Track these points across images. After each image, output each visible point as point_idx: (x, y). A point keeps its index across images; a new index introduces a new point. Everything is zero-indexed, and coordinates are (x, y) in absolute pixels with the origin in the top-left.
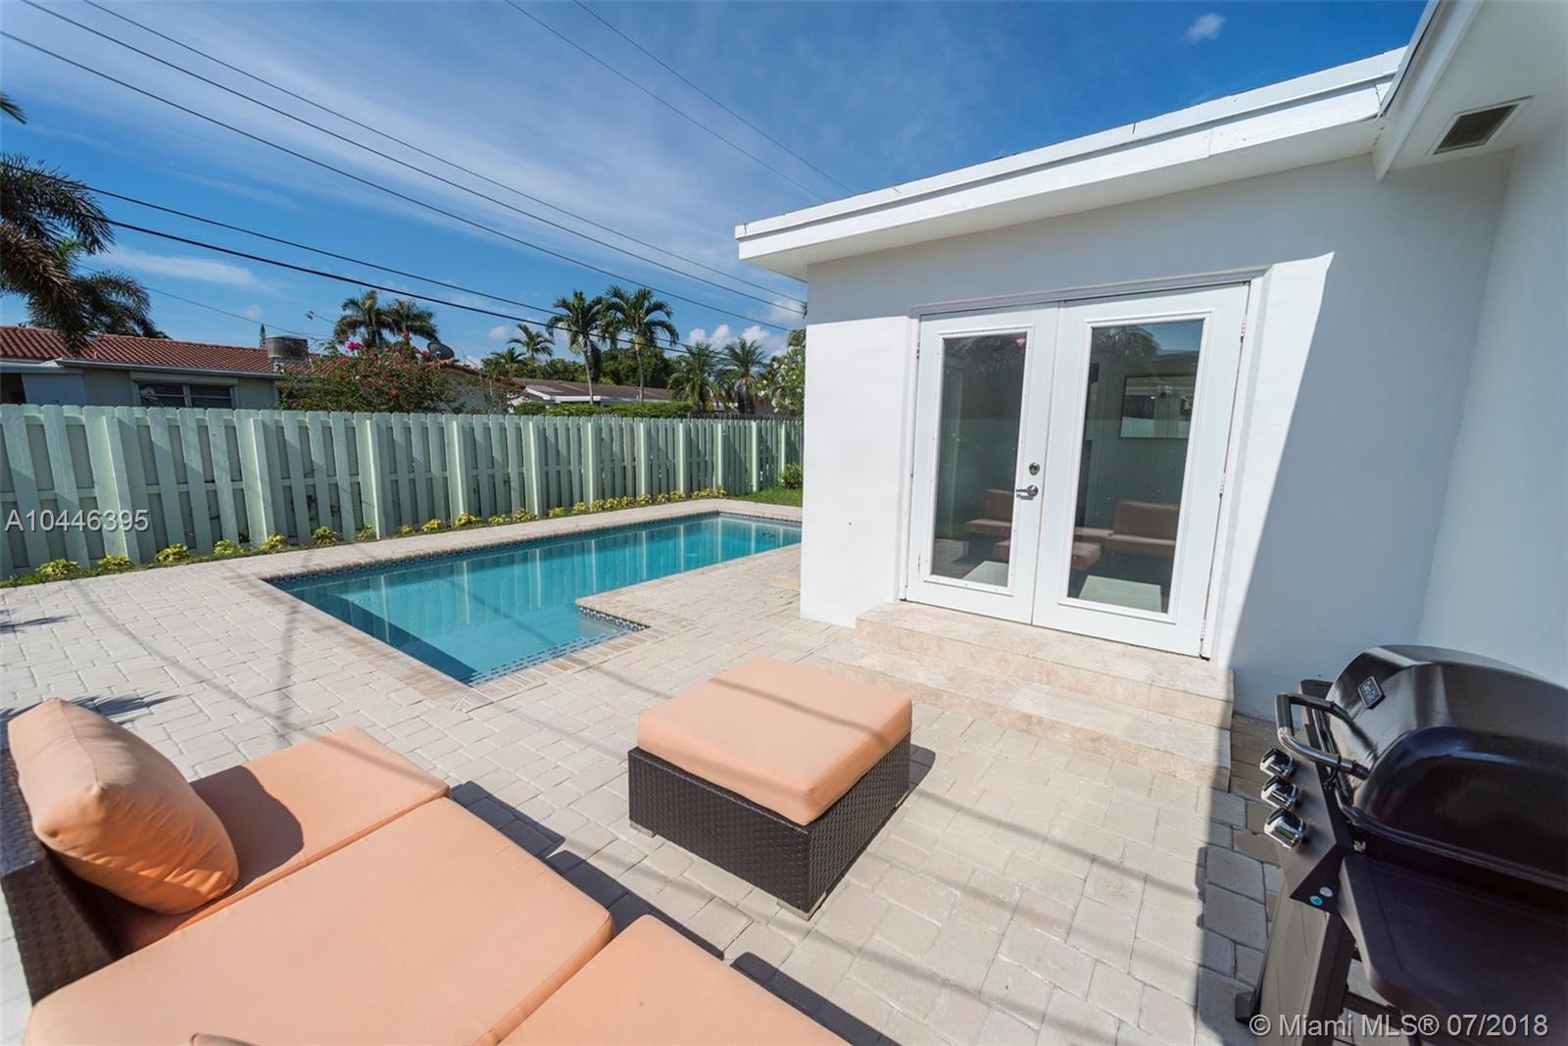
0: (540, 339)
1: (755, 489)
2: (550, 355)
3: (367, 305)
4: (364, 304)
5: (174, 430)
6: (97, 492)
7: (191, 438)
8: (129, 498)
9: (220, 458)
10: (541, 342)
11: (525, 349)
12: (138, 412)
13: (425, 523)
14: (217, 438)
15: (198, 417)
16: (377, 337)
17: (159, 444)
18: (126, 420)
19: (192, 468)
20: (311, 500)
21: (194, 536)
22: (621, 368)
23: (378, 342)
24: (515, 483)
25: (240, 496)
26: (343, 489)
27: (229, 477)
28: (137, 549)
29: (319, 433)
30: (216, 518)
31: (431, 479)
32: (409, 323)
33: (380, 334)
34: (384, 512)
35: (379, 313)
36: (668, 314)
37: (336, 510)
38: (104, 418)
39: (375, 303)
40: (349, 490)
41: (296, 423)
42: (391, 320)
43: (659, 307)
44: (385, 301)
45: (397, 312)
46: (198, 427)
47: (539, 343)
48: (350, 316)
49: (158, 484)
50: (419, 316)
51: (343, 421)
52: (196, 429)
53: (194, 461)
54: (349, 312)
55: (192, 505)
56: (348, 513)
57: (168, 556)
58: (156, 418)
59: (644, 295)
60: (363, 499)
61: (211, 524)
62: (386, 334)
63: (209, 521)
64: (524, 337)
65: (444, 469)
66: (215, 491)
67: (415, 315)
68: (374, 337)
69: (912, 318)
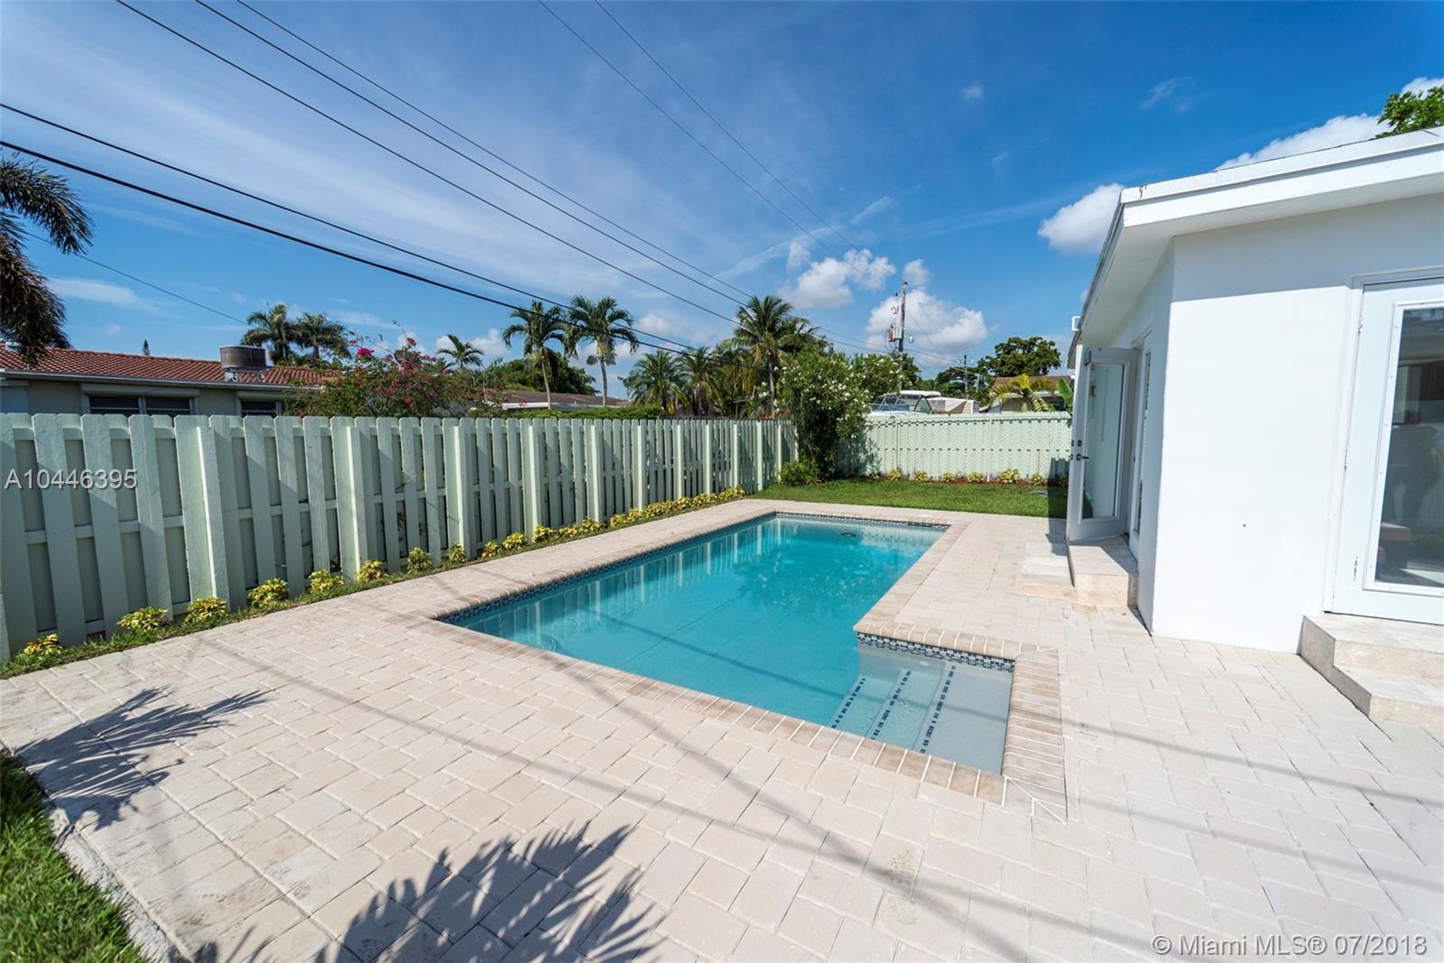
0: (469, 349)
1: (760, 488)
2: (478, 364)
3: (275, 320)
4: (272, 319)
5: (270, 442)
6: (184, 521)
7: (286, 449)
8: (221, 525)
9: (315, 469)
10: (470, 352)
11: (454, 360)
12: (233, 421)
13: (504, 539)
14: (313, 449)
15: (294, 426)
16: (284, 351)
17: (255, 459)
18: (221, 432)
19: (287, 486)
20: (402, 517)
21: (285, 568)
22: (528, 377)
23: (284, 355)
24: (579, 491)
25: (333, 515)
26: (431, 504)
27: (323, 496)
28: (227, 588)
29: (411, 441)
30: (308, 544)
31: (508, 489)
32: (320, 336)
33: (287, 348)
34: (468, 529)
35: (288, 327)
36: (629, 322)
37: (424, 528)
38: (198, 429)
39: (284, 318)
40: (436, 506)
41: (390, 431)
42: (301, 334)
43: (621, 315)
44: (294, 316)
45: (306, 326)
46: (295, 437)
47: (467, 354)
48: (258, 330)
49: (250, 507)
50: (329, 330)
51: (432, 429)
52: (292, 439)
53: (288, 477)
54: (255, 326)
55: (285, 531)
56: (435, 530)
57: (265, 594)
58: (250, 428)
59: (608, 304)
60: (448, 514)
61: (303, 550)
62: (293, 346)
63: (301, 548)
64: (453, 348)
65: (520, 478)
66: (309, 513)
67: (326, 329)
68: (281, 350)
69: (1352, 287)
